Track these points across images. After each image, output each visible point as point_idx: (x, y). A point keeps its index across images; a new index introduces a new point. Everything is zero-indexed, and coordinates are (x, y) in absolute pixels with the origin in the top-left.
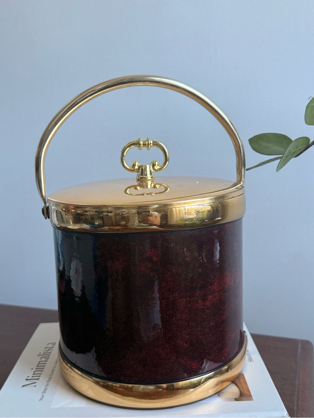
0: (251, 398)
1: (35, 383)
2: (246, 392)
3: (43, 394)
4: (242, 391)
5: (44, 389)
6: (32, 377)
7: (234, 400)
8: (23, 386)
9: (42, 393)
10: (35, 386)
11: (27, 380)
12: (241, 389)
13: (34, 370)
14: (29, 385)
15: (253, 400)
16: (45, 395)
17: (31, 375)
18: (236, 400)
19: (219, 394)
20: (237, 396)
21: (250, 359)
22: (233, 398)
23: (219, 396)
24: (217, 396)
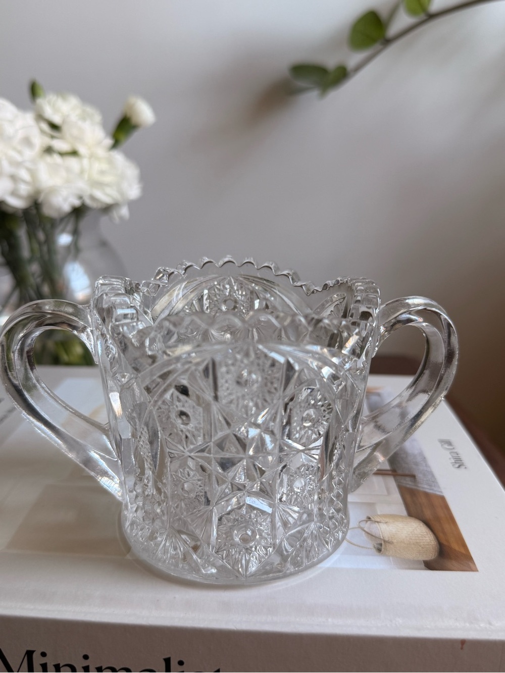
0: (471, 564)
2: (455, 546)
4: (444, 541)
7: (423, 566)
12: (441, 535)
15: (476, 570)
18: (430, 566)
19: (381, 545)
20: (431, 555)
21: (459, 463)
22: (418, 562)
23: (379, 550)
24: (374, 551)
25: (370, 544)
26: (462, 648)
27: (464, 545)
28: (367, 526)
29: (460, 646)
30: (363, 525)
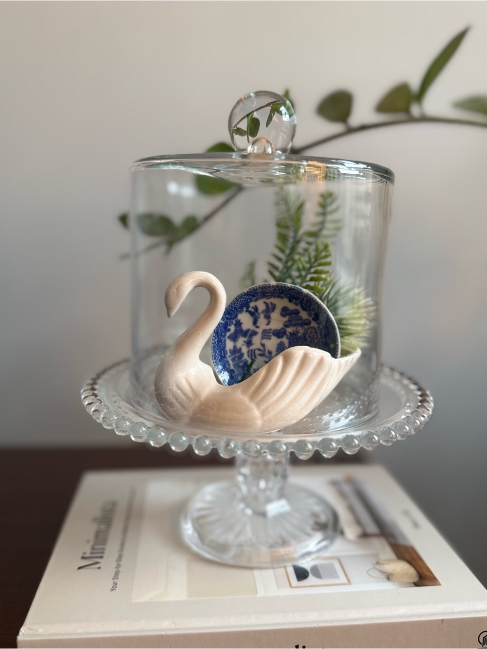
0: (437, 582)
1: (97, 563)
2: (427, 573)
3: (115, 581)
4: (420, 571)
5: (114, 573)
6: (92, 553)
7: (413, 585)
8: (80, 568)
9: (113, 579)
10: (99, 568)
11: (83, 558)
12: (418, 568)
13: (92, 543)
14: (90, 567)
15: (440, 585)
16: (118, 581)
17: (88, 551)
18: (416, 584)
19: (388, 576)
20: (416, 579)
21: (416, 525)
22: (410, 583)
23: (388, 579)
24: (386, 580)
25: (383, 577)
26: (442, 624)
27: (431, 572)
28: (378, 567)
29: (441, 622)
30: (375, 566)
